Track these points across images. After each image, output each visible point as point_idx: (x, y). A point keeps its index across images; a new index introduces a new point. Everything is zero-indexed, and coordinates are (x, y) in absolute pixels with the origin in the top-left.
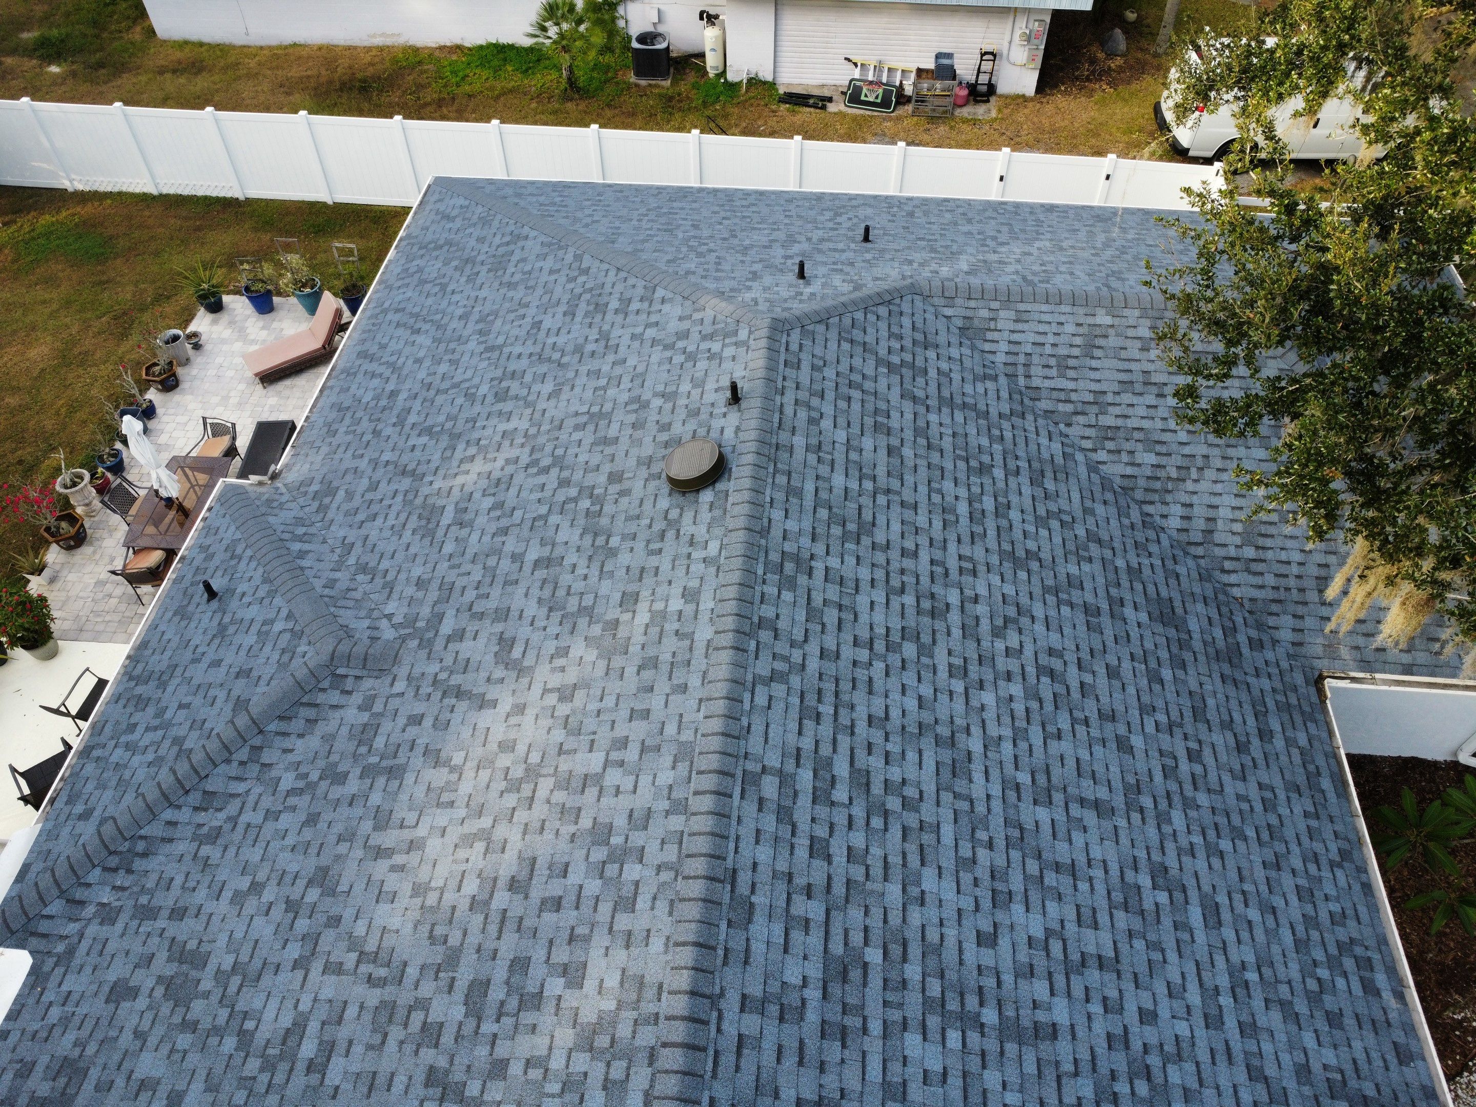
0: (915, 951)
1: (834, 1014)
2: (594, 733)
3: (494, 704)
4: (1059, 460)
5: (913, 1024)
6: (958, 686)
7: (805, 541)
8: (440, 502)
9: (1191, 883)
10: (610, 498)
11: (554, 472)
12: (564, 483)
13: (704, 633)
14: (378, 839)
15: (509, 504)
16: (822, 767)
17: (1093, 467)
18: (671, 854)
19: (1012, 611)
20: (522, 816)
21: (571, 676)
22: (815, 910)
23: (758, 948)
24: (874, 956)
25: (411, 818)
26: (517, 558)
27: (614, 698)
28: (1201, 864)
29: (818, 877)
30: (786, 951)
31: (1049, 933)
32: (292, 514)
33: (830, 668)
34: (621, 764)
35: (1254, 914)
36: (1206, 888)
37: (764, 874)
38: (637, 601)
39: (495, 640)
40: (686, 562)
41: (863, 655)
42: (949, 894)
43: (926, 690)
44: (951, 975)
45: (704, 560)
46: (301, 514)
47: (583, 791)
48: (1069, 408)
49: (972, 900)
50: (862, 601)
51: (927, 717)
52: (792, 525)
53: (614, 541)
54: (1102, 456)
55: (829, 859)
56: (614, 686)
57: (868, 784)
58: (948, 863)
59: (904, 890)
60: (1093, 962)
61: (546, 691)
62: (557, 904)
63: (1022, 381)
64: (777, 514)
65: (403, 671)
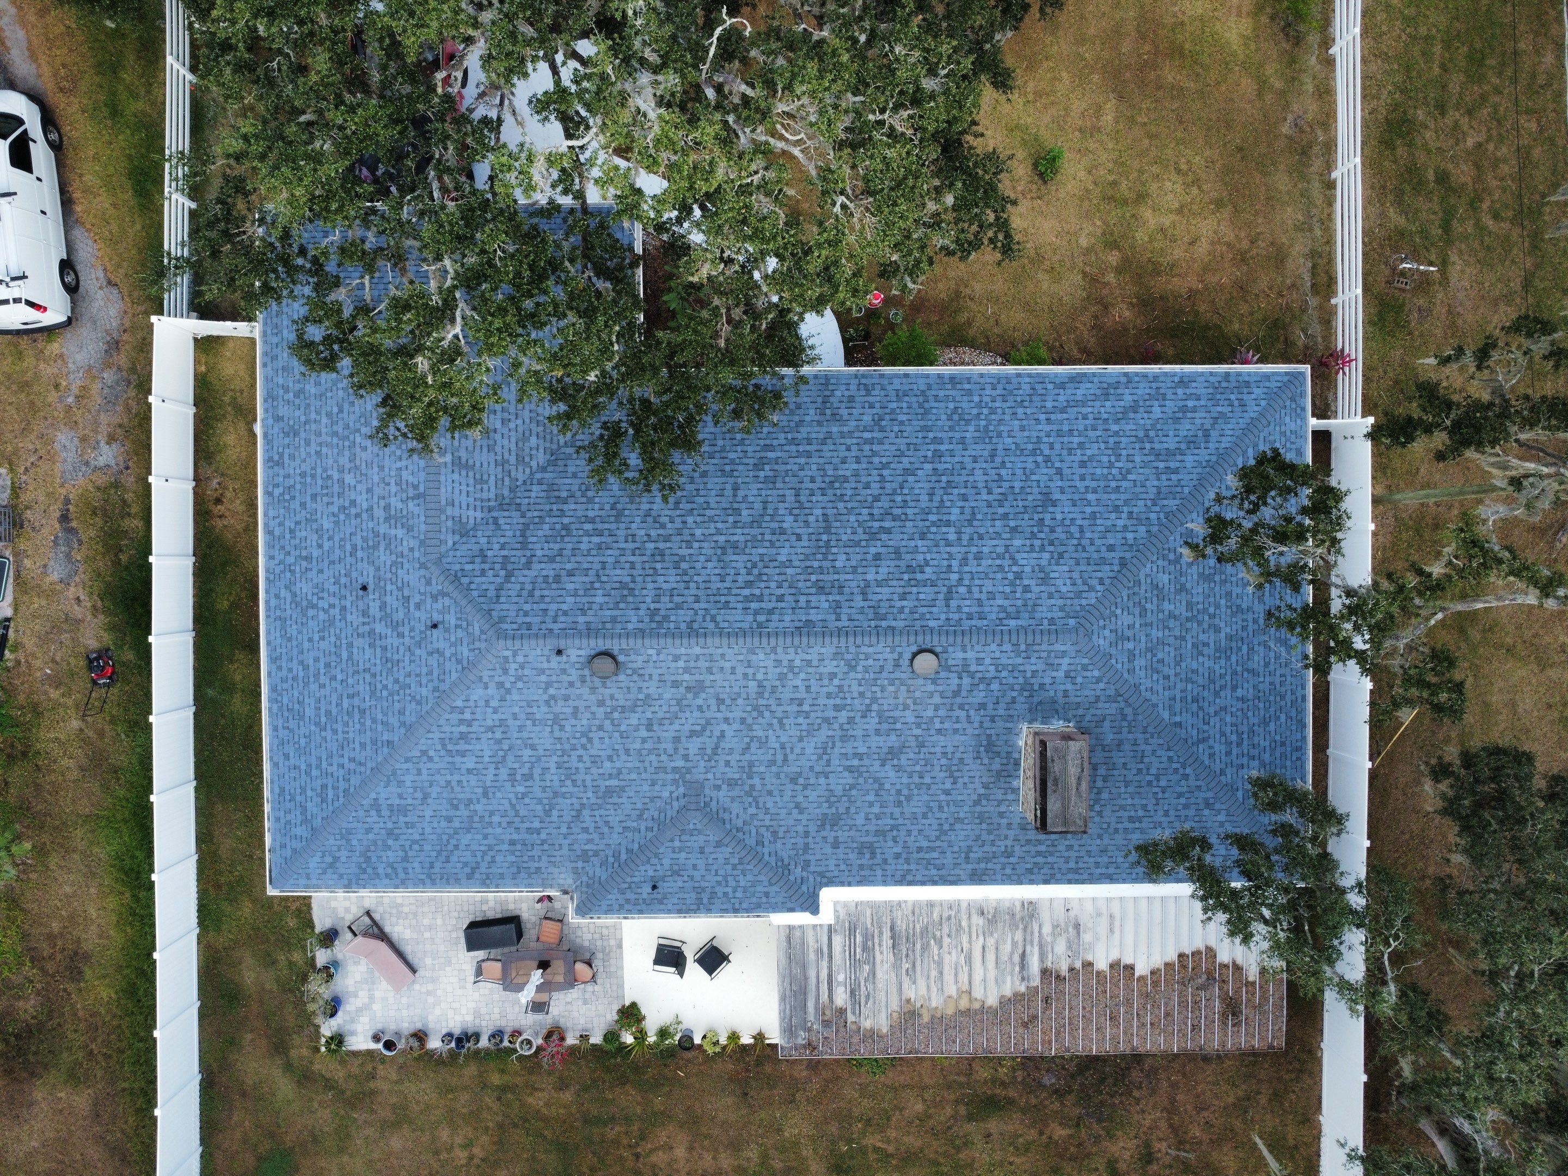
0: (809, 563)
1: (835, 591)
2: (740, 687)
3: (723, 731)
4: (544, 487)
5: (832, 564)
7: (641, 613)
8: (603, 789)
10: (615, 703)
11: (591, 735)
12: (600, 728)
13: (697, 650)
14: (779, 763)
15: (609, 752)
16: (747, 599)
17: (543, 469)
18: (791, 650)
19: (650, 519)
20: (774, 708)
21: (713, 702)
22: (803, 599)
23: (820, 617)
24: (813, 578)
25: (772, 752)
26: (644, 741)
27: (724, 682)
28: (749, 449)
29: (791, 598)
30: (819, 608)
31: (791, 513)
32: (598, 869)
33: (703, 598)
34: (754, 674)
37: (795, 617)
38: (677, 681)
39: (690, 740)
40: (658, 663)
41: (692, 585)
42: (786, 550)
43: (702, 558)
44: (814, 551)
45: (658, 655)
46: (599, 865)
47: (765, 687)
48: (507, 479)
49: (785, 542)
50: (665, 586)
51: (715, 558)
52: (634, 619)
53: (641, 696)
54: (534, 464)
55: (783, 595)
57: (750, 581)
58: (774, 551)
59: (788, 567)
60: (798, 498)
61: (719, 711)
62: (808, 687)
63: (492, 504)
64: (630, 626)
65: (702, 777)
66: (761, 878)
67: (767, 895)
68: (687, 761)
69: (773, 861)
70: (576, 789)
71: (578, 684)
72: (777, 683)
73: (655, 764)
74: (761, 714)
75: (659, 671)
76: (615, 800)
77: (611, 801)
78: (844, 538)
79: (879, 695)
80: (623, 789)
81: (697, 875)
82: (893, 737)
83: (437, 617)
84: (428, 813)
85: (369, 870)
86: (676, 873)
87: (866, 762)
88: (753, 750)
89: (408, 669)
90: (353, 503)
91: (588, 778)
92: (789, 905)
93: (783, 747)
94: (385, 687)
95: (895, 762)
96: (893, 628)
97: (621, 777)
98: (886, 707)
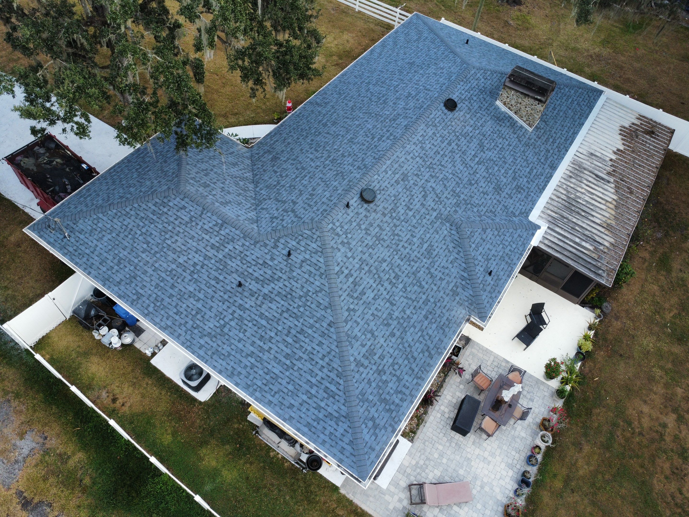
0: (380, 121)
1: (398, 116)
4: (265, 189)
5: (386, 115)
6: (340, 149)
7: (355, 172)
9: (320, 125)
14: (460, 182)
16: (379, 140)
18: (414, 136)
19: (315, 160)
20: (434, 162)
22: (394, 125)
23: (406, 122)
24: (387, 121)
28: (315, 126)
29: (391, 128)
30: (402, 122)
31: (354, 121)
33: (366, 152)
34: (414, 155)
36: (318, 124)
37: (400, 129)
41: (357, 154)
42: (368, 125)
43: (348, 149)
44: (376, 119)
47: (422, 157)
48: (248, 198)
49: (365, 125)
50: (349, 162)
51: (352, 145)
52: (356, 175)
55: (387, 130)
57: (372, 137)
58: (365, 129)
59: (376, 126)
60: (349, 118)
63: (253, 207)
67: (520, 236)
68: (435, 210)
70: (418, 263)
71: (368, 214)
72: (424, 152)
75: (387, 182)
76: (435, 253)
77: (433, 256)
79: (453, 129)
80: (431, 246)
81: (494, 252)
82: (475, 140)
83: (285, 252)
84: (382, 341)
85: (393, 407)
86: (488, 260)
89: (299, 286)
90: (195, 264)
91: (416, 253)
92: (530, 233)
93: (454, 175)
94: (299, 306)
95: (486, 148)
96: (429, 105)
97: (425, 241)
98: (460, 131)
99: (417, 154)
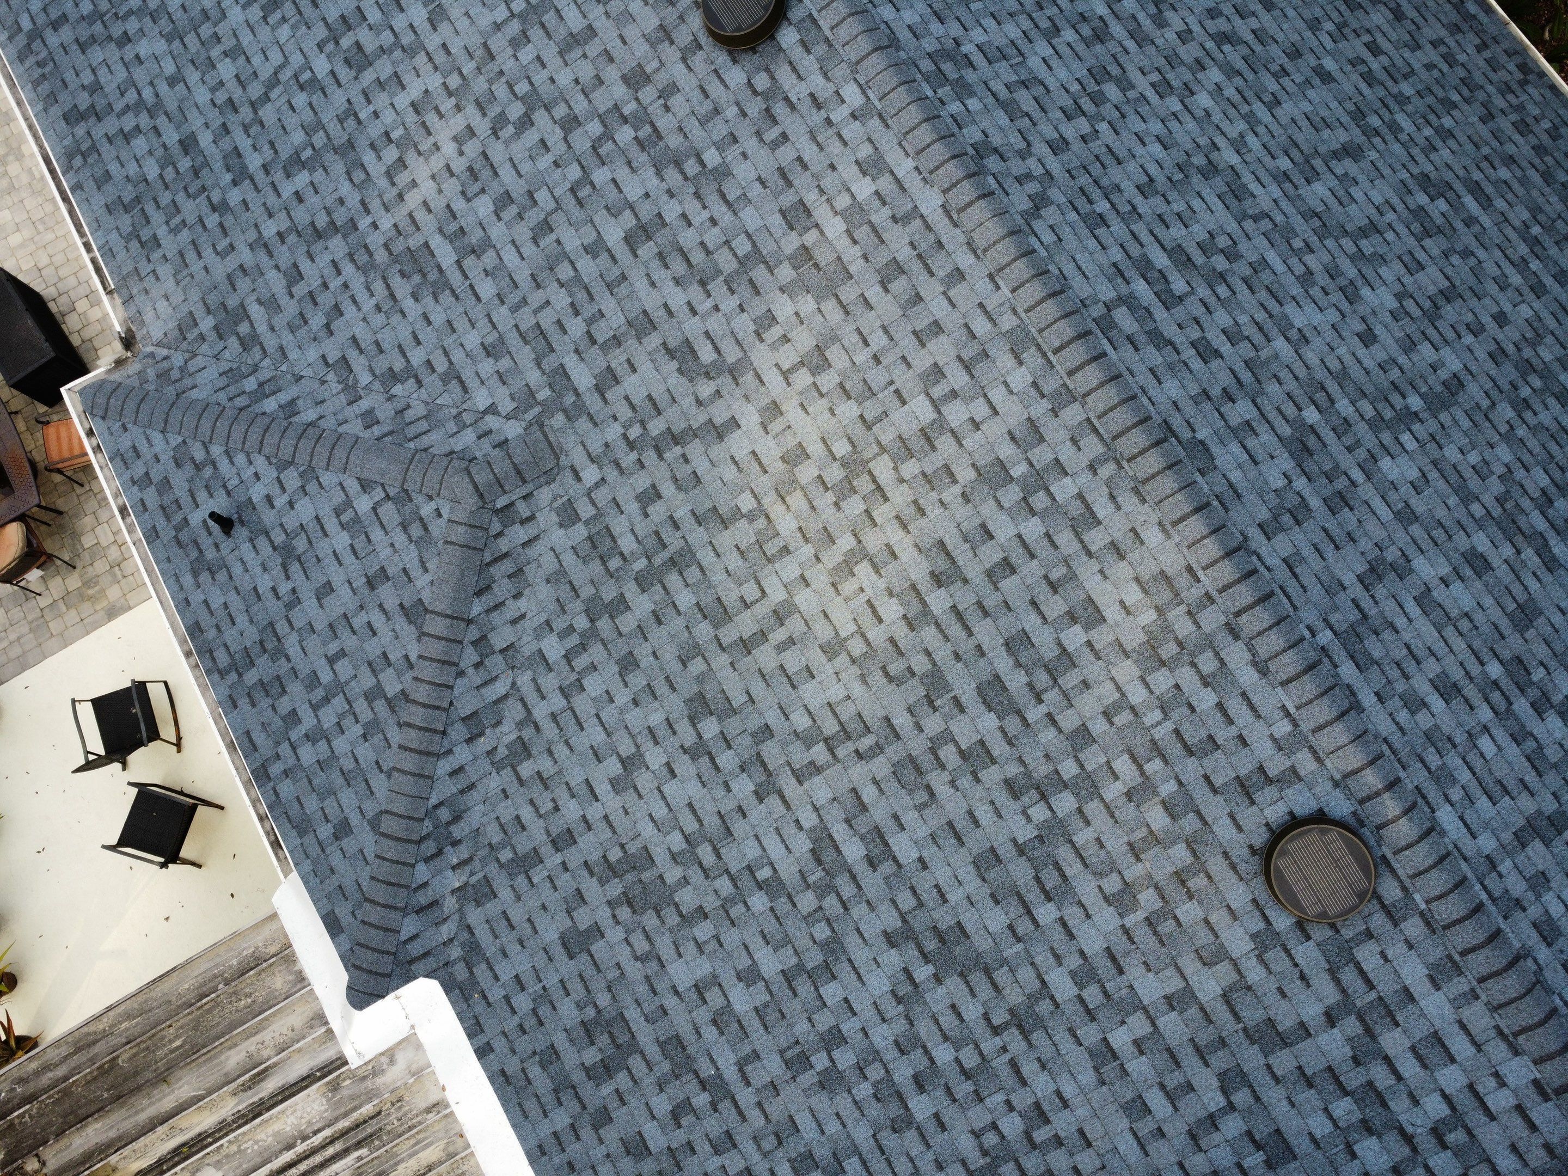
0: (1333, 388)
1: (1325, 489)
2: (891, 383)
3: (734, 423)
5: (1377, 451)
6: (1174, 104)
8: (415, 242)
9: (1449, 176)
10: (655, 109)
11: (540, 117)
12: (570, 123)
13: (930, 202)
14: (729, 635)
15: (518, 189)
16: (1144, 267)
18: (1093, 447)
20: (882, 513)
21: (804, 341)
23: (1236, 476)
24: (1311, 415)
25: (750, 591)
26: (595, 249)
27: (880, 332)
28: (1444, 153)
30: (1256, 463)
31: (1399, 297)
32: (213, 371)
33: (1070, 159)
34: (954, 394)
35: (1504, 173)
36: (1461, 173)
37: (1188, 408)
38: (808, 213)
39: (662, 358)
40: (830, 132)
41: (1083, 125)
42: (1318, 318)
44: (1369, 389)
45: (854, 116)
46: (225, 366)
47: (934, 448)
49: (1333, 310)
50: (1034, 62)
51: (1178, 155)
53: (712, 158)
55: (1218, 354)
56: (868, 321)
57: (1189, 259)
58: (1296, 290)
59: (1287, 339)
60: (1441, 301)
61: (786, 375)
62: (1008, 567)
65: (577, 456)
66: (379, 783)
67: (343, 829)
68: (600, 390)
69: (445, 789)
70: (383, 183)
72: (966, 475)
73: (547, 319)
74: (847, 489)
75: (809, 152)
76: (402, 288)
77: (396, 281)
78: (1451, 452)
79: (1113, 791)
80: (440, 286)
81: (309, 609)
82: (997, 919)
87: (872, 882)
88: (725, 539)
91: (426, 189)
92: (343, 911)
93: (780, 616)
95: (923, 972)
96: (1355, 707)
97: (469, 262)
98: (1083, 837)
99: (956, 414)
